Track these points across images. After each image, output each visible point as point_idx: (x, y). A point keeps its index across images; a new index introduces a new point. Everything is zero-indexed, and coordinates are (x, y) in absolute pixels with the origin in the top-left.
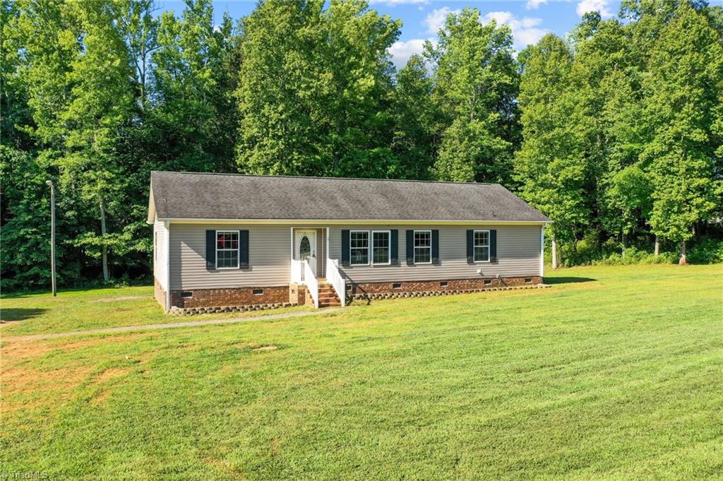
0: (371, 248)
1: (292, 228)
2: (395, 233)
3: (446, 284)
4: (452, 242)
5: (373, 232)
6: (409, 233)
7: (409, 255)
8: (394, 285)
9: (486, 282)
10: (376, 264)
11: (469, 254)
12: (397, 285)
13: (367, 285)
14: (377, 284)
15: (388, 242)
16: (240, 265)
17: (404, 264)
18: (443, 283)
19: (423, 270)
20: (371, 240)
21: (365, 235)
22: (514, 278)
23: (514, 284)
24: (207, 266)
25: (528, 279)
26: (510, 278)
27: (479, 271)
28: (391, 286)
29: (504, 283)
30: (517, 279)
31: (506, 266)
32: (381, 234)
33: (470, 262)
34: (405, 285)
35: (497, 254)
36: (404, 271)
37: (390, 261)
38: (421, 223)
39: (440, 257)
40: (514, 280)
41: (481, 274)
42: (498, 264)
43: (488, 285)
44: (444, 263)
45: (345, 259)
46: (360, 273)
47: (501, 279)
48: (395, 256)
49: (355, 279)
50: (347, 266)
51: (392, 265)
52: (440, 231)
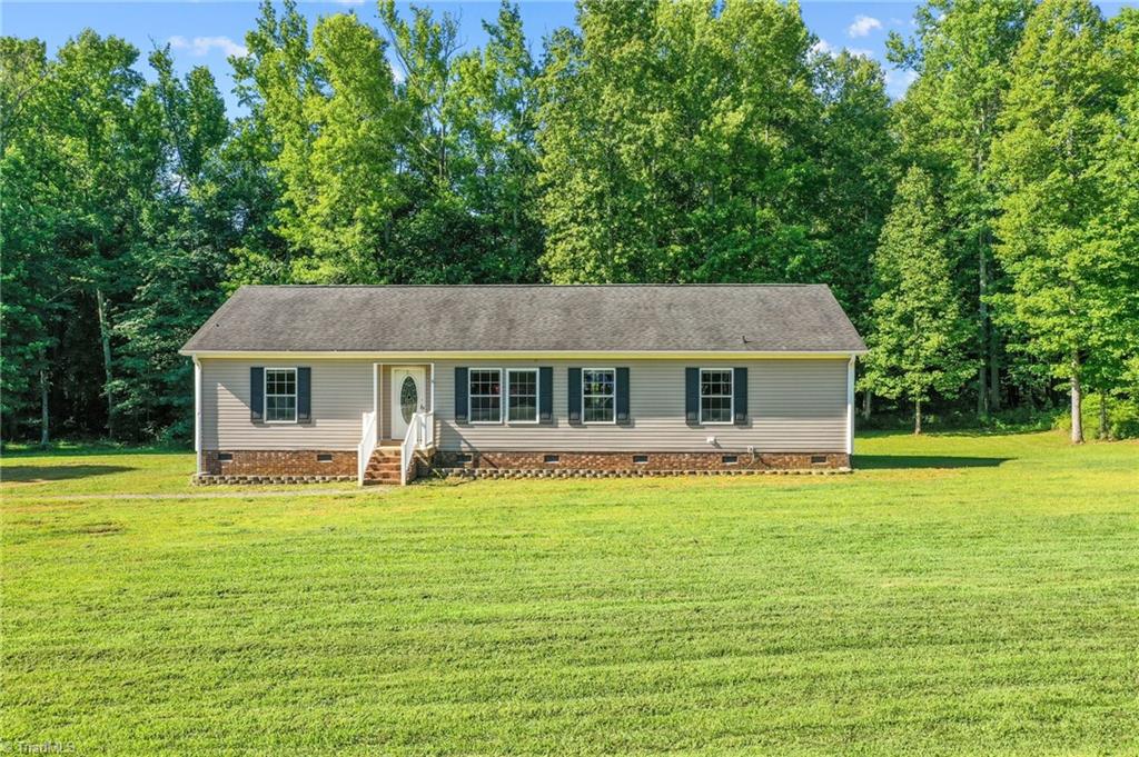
0: (505, 394)
1: (375, 365)
2: (547, 373)
3: (644, 458)
4: (656, 388)
5: (508, 370)
6: (574, 374)
7: (573, 407)
8: (546, 457)
9: (725, 459)
10: (513, 422)
11: (691, 407)
12: (550, 457)
13: (499, 455)
14: (517, 454)
15: (534, 386)
16: (299, 418)
17: (563, 422)
18: (639, 457)
19: (601, 436)
20: (505, 384)
21: (496, 376)
22: (786, 454)
23: (787, 465)
24: (252, 418)
25: (818, 458)
26: (778, 453)
27: (710, 439)
28: (540, 459)
29: (762, 461)
30: (794, 457)
31: (765, 433)
32: (523, 375)
33: (692, 423)
34: (566, 458)
35: (749, 410)
36: (564, 435)
37: (538, 417)
38: (597, 357)
39: (631, 413)
40: (787, 458)
41: (716, 444)
42: (751, 428)
43: (728, 464)
44: (640, 423)
45: (460, 412)
46: (478, 436)
47: (756, 454)
48: (547, 408)
49: (479, 445)
50: (464, 424)
51: (542, 424)
52: (631, 369)
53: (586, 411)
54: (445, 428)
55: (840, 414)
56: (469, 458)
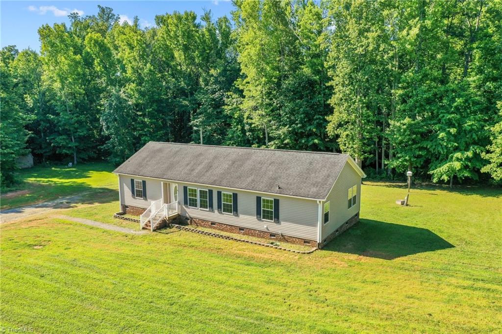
0: (198, 198)
1: (162, 182)
2: (211, 192)
3: (243, 230)
4: (247, 202)
5: (199, 189)
6: (219, 194)
7: (219, 207)
9: (271, 235)
10: (201, 209)
11: (258, 213)
12: (213, 223)
13: (197, 220)
14: (203, 221)
15: (207, 196)
16: (143, 198)
17: (216, 211)
18: (241, 229)
19: (227, 218)
20: (198, 194)
21: (195, 191)
22: (294, 237)
23: (294, 242)
24: (132, 196)
25: (306, 242)
26: (291, 237)
27: (265, 227)
28: (210, 223)
29: (284, 238)
30: (297, 239)
31: (285, 228)
32: (204, 191)
33: (259, 219)
34: (218, 225)
35: (280, 217)
36: (216, 216)
37: (208, 208)
39: (238, 212)
40: (294, 239)
41: (267, 229)
42: (280, 224)
43: (273, 237)
44: (241, 216)
45: (186, 203)
46: (193, 212)
47: (282, 235)
48: (211, 206)
49: (192, 215)
50: (187, 207)
51: (209, 211)
52: (238, 194)
53: (224, 209)
54: (182, 207)
55: (315, 225)
56: (189, 219)
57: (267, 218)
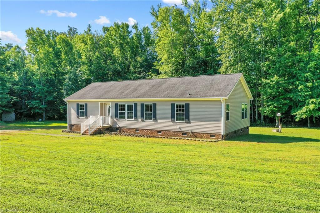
0: (126, 112)
1: (99, 103)
2: (136, 105)
3: (160, 132)
4: (164, 110)
5: (127, 104)
6: (142, 105)
7: (142, 116)
8: (136, 130)
9: (183, 134)
10: (128, 119)
11: (173, 117)
12: (137, 130)
13: (125, 129)
14: (129, 129)
15: (132, 109)
16: (85, 117)
17: (140, 120)
18: (159, 132)
19: (149, 124)
20: (126, 108)
21: (124, 106)
22: (202, 133)
23: (201, 137)
24: (77, 116)
25: (212, 135)
26: (200, 133)
27: (178, 127)
28: (134, 130)
29: (194, 135)
30: (204, 134)
31: (194, 126)
32: (130, 105)
33: (173, 122)
34: (141, 131)
35: (190, 118)
36: (140, 124)
37: (134, 118)
38: (148, 100)
39: (157, 118)
40: (202, 135)
41: (180, 128)
42: (191, 124)
43: (184, 135)
44: (159, 121)
45: (116, 116)
46: (122, 123)
47: (192, 133)
48: (136, 116)
49: (121, 125)
50: (117, 120)
51: (134, 120)
52: (157, 104)
53: (145, 117)
54: (113, 120)
55: (218, 120)
56: (118, 129)
57: (180, 120)
